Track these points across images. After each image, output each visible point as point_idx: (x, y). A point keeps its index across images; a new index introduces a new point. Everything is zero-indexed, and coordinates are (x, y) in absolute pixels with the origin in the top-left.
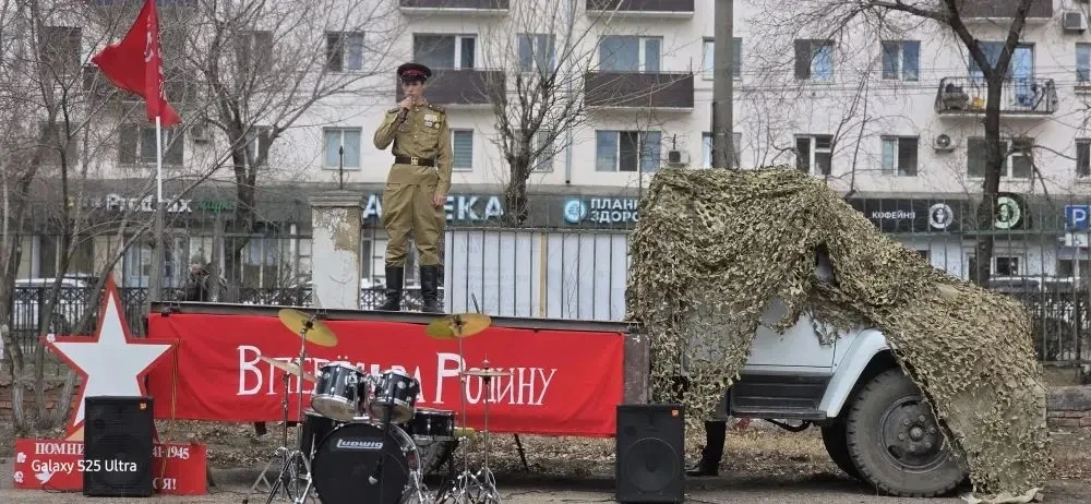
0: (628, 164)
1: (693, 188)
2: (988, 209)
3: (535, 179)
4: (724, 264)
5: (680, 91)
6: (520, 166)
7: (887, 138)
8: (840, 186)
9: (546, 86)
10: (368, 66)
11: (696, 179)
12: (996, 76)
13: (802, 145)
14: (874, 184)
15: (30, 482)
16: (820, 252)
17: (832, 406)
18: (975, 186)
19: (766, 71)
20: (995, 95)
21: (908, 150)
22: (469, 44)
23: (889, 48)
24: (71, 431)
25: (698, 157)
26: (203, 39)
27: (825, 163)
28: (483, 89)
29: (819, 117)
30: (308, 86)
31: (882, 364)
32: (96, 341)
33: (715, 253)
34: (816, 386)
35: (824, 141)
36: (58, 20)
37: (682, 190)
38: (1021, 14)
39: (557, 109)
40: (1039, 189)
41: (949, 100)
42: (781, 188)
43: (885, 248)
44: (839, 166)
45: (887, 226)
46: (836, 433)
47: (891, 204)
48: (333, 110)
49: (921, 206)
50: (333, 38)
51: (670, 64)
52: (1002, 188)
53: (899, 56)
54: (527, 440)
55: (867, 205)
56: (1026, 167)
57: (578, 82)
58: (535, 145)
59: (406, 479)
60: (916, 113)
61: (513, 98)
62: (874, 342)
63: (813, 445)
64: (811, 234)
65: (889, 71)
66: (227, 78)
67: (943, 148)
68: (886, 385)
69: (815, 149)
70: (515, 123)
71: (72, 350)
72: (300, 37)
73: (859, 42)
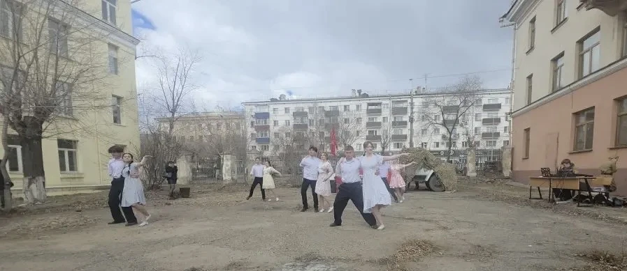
0: (398, 148)
1: (407, 150)
2: (449, 152)
5: (405, 137)
6: (383, 148)
7: (434, 142)
8: (428, 149)
9: (387, 137)
10: (362, 135)
11: (408, 149)
12: (451, 134)
13: (422, 144)
14: (432, 149)
16: (425, 158)
17: (427, 180)
18: (447, 149)
19: (418, 133)
20: (450, 136)
21: (437, 145)
22: (376, 132)
23: (435, 130)
25: (408, 146)
26: (340, 132)
27: (426, 146)
28: (378, 138)
29: (425, 140)
30: (354, 138)
31: (433, 174)
34: (425, 177)
38: (454, 124)
39: (388, 140)
40: (457, 149)
41: (444, 137)
42: (420, 150)
43: (434, 158)
44: (428, 146)
45: (435, 155)
46: (427, 183)
47: (435, 152)
48: (357, 142)
49: (439, 152)
50: (358, 132)
51: (404, 133)
52: (451, 149)
55: (432, 152)
56: (454, 146)
57: (391, 136)
58: (385, 145)
60: (439, 138)
61: (383, 139)
62: (432, 171)
63: (424, 185)
64: (424, 156)
65: (435, 133)
66: (344, 137)
67: (443, 144)
68: (434, 177)
69: (425, 144)
70: (383, 142)
72: (353, 132)
73: (431, 129)
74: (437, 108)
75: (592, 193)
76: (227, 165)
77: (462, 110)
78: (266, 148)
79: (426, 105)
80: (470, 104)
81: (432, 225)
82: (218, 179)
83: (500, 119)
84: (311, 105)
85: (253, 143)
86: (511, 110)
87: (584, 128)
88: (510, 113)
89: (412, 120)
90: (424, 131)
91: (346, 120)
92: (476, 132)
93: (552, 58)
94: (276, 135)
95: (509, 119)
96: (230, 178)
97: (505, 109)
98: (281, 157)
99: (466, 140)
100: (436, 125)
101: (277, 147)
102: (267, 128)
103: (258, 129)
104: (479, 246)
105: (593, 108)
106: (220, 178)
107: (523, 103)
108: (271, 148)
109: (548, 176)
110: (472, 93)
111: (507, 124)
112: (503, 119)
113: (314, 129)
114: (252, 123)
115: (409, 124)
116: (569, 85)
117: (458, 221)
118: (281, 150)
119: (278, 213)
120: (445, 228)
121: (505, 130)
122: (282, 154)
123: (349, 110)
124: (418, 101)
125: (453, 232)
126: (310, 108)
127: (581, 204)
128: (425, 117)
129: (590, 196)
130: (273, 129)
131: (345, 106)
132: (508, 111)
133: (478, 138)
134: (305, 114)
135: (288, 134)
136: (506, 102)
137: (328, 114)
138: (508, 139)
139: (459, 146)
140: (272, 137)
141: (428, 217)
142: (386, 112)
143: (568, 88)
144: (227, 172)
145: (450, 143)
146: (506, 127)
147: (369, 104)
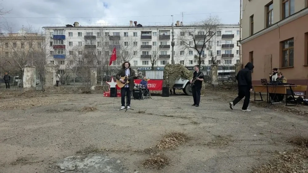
0: (164, 64)
1: (170, 66)
3: (154, 66)
4: (172, 73)
5: (169, 56)
6: (153, 64)
7: (189, 61)
8: (184, 65)
9: (155, 56)
10: (138, 54)
11: (170, 65)
12: (200, 54)
14: (188, 65)
15: (105, 96)
16: (182, 72)
17: (184, 87)
19: (177, 54)
20: (200, 56)
21: (191, 62)
22: (148, 52)
23: (190, 51)
24: (109, 91)
25: (170, 63)
26: (121, 52)
28: (150, 57)
29: (182, 59)
30: (131, 57)
31: (188, 83)
32: (111, 82)
33: (172, 72)
34: (182, 85)
35: (183, 61)
36: (107, 50)
37: (168, 66)
38: (203, 48)
39: (156, 59)
40: (204, 65)
41: (196, 57)
42: (179, 65)
43: (189, 71)
44: (185, 63)
45: (189, 69)
46: (184, 90)
48: (134, 59)
50: (134, 52)
51: (168, 54)
52: (201, 65)
53: (191, 52)
54: (154, 91)
55: (187, 67)
56: (203, 63)
57: (158, 56)
58: (154, 62)
59: (142, 95)
60: (192, 58)
61: (152, 58)
62: (188, 81)
63: (182, 91)
64: (181, 70)
65: (190, 54)
66: (123, 56)
67: (195, 62)
68: (189, 85)
69: (182, 62)
70: (152, 60)
71: (109, 83)
72: (131, 52)
73: (186, 51)
74: (190, 36)
75: (295, 96)
76: (28, 76)
77: (208, 38)
78: (62, 63)
79: (183, 34)
80: (213, 34)
81: (187, 121)
82: (19, 87)
83: (233, 45)
84: (98, 31)
85: (52, 59)
86: (240, 39)
87: (288, 52)
88: (240, 41)
89: (173, 44)
90: (182, 53)
91: (125, 43)
92: (218, 53)
93: (265, 4)
94: (71, 53)
95: (239, 44)
96: (30, 86)
97: (237, 38)
98: (74, 70)
99: (210, 59)
100: (190, 48)
101: (71, 62)
102: (63, 47)
103: (55, 47)
104: (219, 136)
105: (293, 38)
106: (21, 86)
107: (248, 34)
108: (66, 63)
109: (265, 85)
110: (215, 26)
111: (238, 48)
112: (235, 45)
113: (100, 49)
114: (51, 43)
115: (171, 47)
116: (277, 23)
117: (205, 118)
118: (74, 65)
119: (67, 114)
120: (195, 123)
121: (237, 53)
122: (74, 68)
123: (128, 36)
124: (177, 31)
125: (201, 126)
126: (98, 33)
127: (288, 104)
128: (182, 43)
129: (294, 98)
130: (68, 48)
131: (125, 33)
132: (239, 39)
133: (219, 58)
134: (94, 37)
135: (80, 53)
136: (237, 34)
137: (111, 38)
138: (239, 59)
139: (207, 63)
140: (67, 54)
141: (184, 115)
142: (155, 38)
143: (276, 25)
144: (27, 81)
145: (200, 61)
146: (237, 51)
147: (142, 32)
